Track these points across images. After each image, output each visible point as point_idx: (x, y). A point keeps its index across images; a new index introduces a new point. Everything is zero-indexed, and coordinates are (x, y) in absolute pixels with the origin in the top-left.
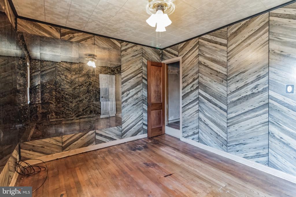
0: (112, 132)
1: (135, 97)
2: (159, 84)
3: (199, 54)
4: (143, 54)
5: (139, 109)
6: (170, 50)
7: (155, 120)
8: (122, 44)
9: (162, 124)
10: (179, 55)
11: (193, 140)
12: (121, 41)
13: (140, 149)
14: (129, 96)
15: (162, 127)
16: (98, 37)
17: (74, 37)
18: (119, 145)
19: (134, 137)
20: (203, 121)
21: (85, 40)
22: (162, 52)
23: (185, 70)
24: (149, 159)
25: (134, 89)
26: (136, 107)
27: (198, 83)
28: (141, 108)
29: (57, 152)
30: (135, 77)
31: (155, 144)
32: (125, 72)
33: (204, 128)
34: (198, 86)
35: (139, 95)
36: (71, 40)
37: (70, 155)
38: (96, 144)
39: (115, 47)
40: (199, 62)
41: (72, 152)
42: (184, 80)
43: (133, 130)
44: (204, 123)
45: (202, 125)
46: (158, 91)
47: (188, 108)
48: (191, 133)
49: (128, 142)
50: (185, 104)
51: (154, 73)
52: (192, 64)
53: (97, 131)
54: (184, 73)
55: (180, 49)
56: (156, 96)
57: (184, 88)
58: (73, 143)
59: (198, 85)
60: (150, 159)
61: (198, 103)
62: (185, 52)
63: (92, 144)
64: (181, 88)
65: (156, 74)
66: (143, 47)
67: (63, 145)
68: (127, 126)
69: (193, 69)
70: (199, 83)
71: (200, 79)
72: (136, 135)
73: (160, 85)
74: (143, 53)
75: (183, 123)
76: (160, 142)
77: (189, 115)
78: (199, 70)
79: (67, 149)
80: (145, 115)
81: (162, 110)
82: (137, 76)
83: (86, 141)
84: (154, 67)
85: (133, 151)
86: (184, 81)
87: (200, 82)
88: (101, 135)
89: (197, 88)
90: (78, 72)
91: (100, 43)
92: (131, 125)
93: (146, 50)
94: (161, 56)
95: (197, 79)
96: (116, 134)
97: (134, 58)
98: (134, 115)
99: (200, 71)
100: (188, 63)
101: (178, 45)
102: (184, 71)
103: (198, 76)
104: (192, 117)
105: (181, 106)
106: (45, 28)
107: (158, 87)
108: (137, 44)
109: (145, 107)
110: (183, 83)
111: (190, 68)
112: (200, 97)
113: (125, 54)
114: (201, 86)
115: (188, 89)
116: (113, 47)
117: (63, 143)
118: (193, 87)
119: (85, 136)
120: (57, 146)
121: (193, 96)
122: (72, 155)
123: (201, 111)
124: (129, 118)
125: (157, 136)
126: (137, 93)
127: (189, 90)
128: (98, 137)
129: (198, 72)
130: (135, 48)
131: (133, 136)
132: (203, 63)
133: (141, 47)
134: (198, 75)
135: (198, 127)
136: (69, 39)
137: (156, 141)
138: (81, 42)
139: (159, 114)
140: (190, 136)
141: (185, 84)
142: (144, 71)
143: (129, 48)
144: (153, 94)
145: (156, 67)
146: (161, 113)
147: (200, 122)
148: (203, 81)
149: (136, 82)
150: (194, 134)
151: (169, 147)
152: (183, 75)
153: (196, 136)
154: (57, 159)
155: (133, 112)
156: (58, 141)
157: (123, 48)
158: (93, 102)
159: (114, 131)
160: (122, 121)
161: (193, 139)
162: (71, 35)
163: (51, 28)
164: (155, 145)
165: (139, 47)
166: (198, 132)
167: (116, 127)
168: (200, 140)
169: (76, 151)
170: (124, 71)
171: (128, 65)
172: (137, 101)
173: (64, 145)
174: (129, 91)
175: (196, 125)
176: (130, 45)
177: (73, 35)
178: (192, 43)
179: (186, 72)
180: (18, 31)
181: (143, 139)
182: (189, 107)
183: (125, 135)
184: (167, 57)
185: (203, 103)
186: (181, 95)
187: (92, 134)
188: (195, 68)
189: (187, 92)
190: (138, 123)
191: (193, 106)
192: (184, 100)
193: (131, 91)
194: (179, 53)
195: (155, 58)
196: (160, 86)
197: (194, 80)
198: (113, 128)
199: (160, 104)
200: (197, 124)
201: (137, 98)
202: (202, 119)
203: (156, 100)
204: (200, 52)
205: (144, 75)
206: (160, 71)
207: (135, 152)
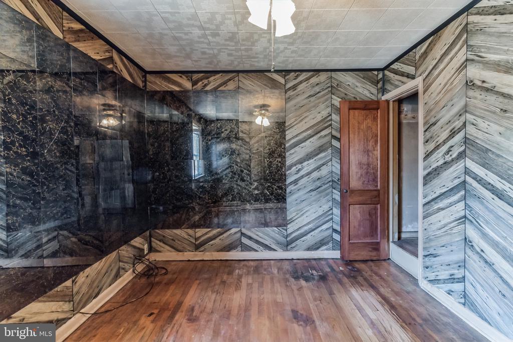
0: (268, 235)
1: (315, 175)
2: (370, 147)
3: (467, 60)
4: (333, 89)
5: (324, 200)
6: (399, 67)
7: (359, 225)
8: (287, 78)
9: (379, 236)
10: (416, 76)
11: (449, 294)
12: (285, 72)
13: (307, 279)
14: (302, 173)
15: (378, 243)
16: (244, 75)
17: (209, 83)
18: (278, 262)
19: (313, 252)
20: (479, 251)
21: (224, 84)
22: (384, 75)
23: (431, 111)
24: (309, 305)
25: (311, 161)
26: (315, 195)
27: (465, 142)
28: (329, 197)
29: (189, 251)
30: (315, 137)
31: (349, 277)
32: (294, 129)
33: (479, 270)
34: (464, 151)
35: (325, 171)
36: (205, 89)
37: (205, 259)
38: (242, 251)
39: (274, 85)
40: (467, 81)
41: (208, 256)
42: (428, 134)
43: (310, 239)
44: (481, 257)
45: (475, 262)
46: (368, 165)
47: (436, 207)
48: (444, 275)
49: (298, 259)
50: (430, 198)
51: (356, 124)
52: (448, 91)
53: (244, 231)
54: (428, 118)
55: (420, 57)
56: (361, 175)
57: (428, 156)
58: (210, 242)
59: (463, 148)
60: (311, 305)
61: (464, 198)
62: (430, 62)
63: (236, 250)
64: (421, 156)
65: (364, 126)
66: (333, 74)
67: (196, 243)
68: (298, 230)
69: (451, 103)
70: (466, 140)
71: (470, 129)
72: (317, 249)
73: (374, 150)
74: (332, 86)
75: (425, 243)
76: (362, 276)
77: (439, 227)
78: (466, 105)
79: (202, 249)
80: (337, 211)
81: (379, 206)
82: (319, 135)
83: (227, 242)
84: (356, 112)
85: (293, 280)
86: (428, 137)
87: (468, 139)
88: (250, 238)
89: (462, 155)
90: (216, 136)
91: (248, 84)
92: (306, 228)
93: (340, 79)
94: (380, 85)
95: (459, 130)
96: (276, 240)
97: (312, 99)
98: (313, 210)
99: (470, 108)
100: (438, 91)
101: (414, 51)
102: (428, 112)
103: (465, 123)
104: (446, 233)
105: (421, 201)
106: (174, 78)
107: (368, 155)
108: (317, 71)
109: (337, 196)
110: (427, 142)
111: (442, 104)
112: (469, 179)
113: (293, 95)
114: (472, 148)
115: (437, 159)
116: (270, 86)
117: (196, 239)
118: (450, 153)
119: (225, 235)
120: (190, 243)
121: (449, 177)
122: (207, 260)
123: (471, 222)
124: (303, 215)
125: (365, 261)
126: (318, 168)
127: (441, 162)
128: (245, 241)
129: (465, 110)
130: (314, 80)
131: (309, 249)
132: (479, 83)
133: (327, 76)
134: (463, 119)
135: (463, 264)
136: (202, 87)
137: (355, 271)
138: (219, 89)
139: (372, 215)
140: (442, 281)
141: (431, 146)
142: (335, 122)
143: (301, 82)
144: (355, 170)
145: (363, 112)
146: (376, 213)
147: (469, 251)
148: (480, 135)
149: (318, 146)
150: (452, 279)
151: (373, 294)
152: (425, 124)
153: (458, 287)
154: (189, 261)
155: (310, 204)
156: (190, 236)
157: (289, 85)
158: (237, 181)
159: (272, 234)
160: (288, 219)
161: (450, 292)
162: (206, 81)
163: (181, 77)
164: (345, 280)
165: (323, 77)
166: (464, 277)
167: (275, 228)
168: (466, 300)
169: (212, 255)
170: (291, 127)
171: (300, 116)
172: (318, 183)
173: (198, 242)
174: (301, 163)
175: (458, 256)
176: (303, 76)
177: (208, 81)
178: (448, 35)
179: (433, 113)
180: (147, 90)
181: (331, 262)
182: (441, 204)
183: (293, 245)
184: (392, 84)
185: (479, 198)
186: (422, 173)
187: (235, 233)
188: (455, 100)
189: (434, 166)
190: (321, 226)
191: (451, 205)
192: (428, 186)
193: (305, 164)
194: (417, 69)
195: (364, 91)
196: (375, 152)
197: (453, 134)
198: (271, 228)
199: (375, 193)
200: (461, 256)
201: (319, 178)
202: (474, 245)
203: (363, 183)
204: (471, 51)
205: (336, 130)
206: (375, 119)
207: (295, 283)
